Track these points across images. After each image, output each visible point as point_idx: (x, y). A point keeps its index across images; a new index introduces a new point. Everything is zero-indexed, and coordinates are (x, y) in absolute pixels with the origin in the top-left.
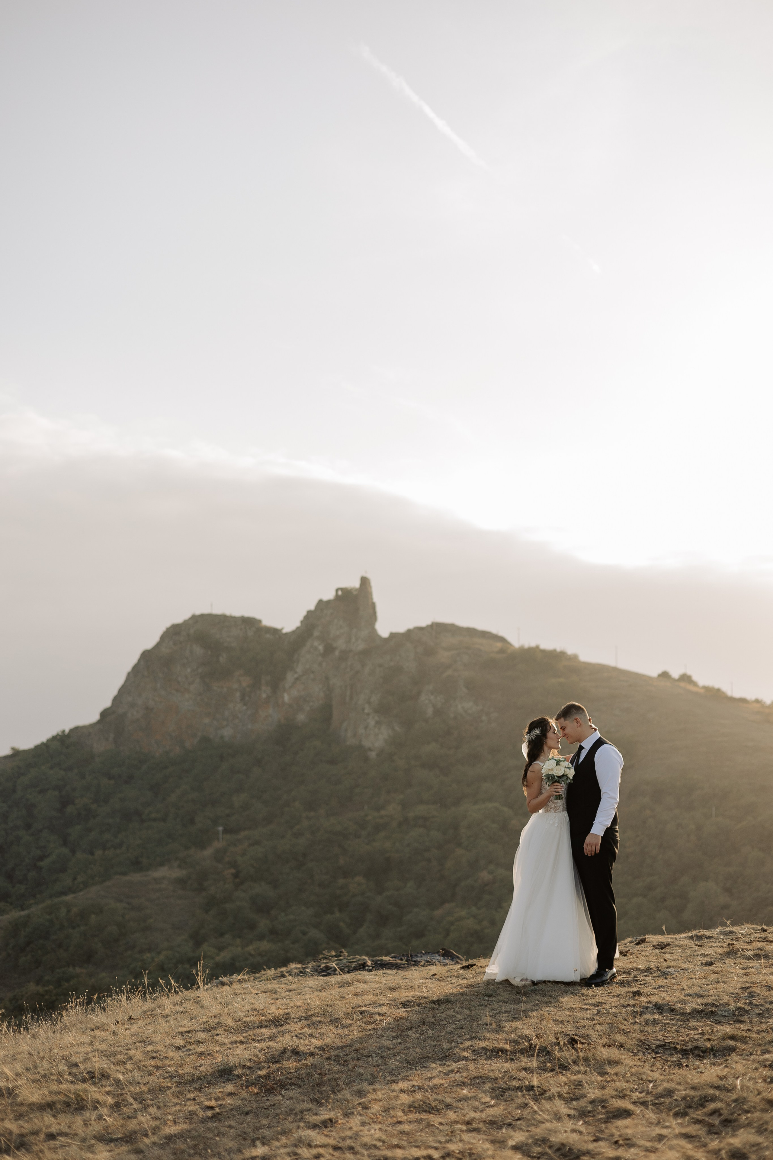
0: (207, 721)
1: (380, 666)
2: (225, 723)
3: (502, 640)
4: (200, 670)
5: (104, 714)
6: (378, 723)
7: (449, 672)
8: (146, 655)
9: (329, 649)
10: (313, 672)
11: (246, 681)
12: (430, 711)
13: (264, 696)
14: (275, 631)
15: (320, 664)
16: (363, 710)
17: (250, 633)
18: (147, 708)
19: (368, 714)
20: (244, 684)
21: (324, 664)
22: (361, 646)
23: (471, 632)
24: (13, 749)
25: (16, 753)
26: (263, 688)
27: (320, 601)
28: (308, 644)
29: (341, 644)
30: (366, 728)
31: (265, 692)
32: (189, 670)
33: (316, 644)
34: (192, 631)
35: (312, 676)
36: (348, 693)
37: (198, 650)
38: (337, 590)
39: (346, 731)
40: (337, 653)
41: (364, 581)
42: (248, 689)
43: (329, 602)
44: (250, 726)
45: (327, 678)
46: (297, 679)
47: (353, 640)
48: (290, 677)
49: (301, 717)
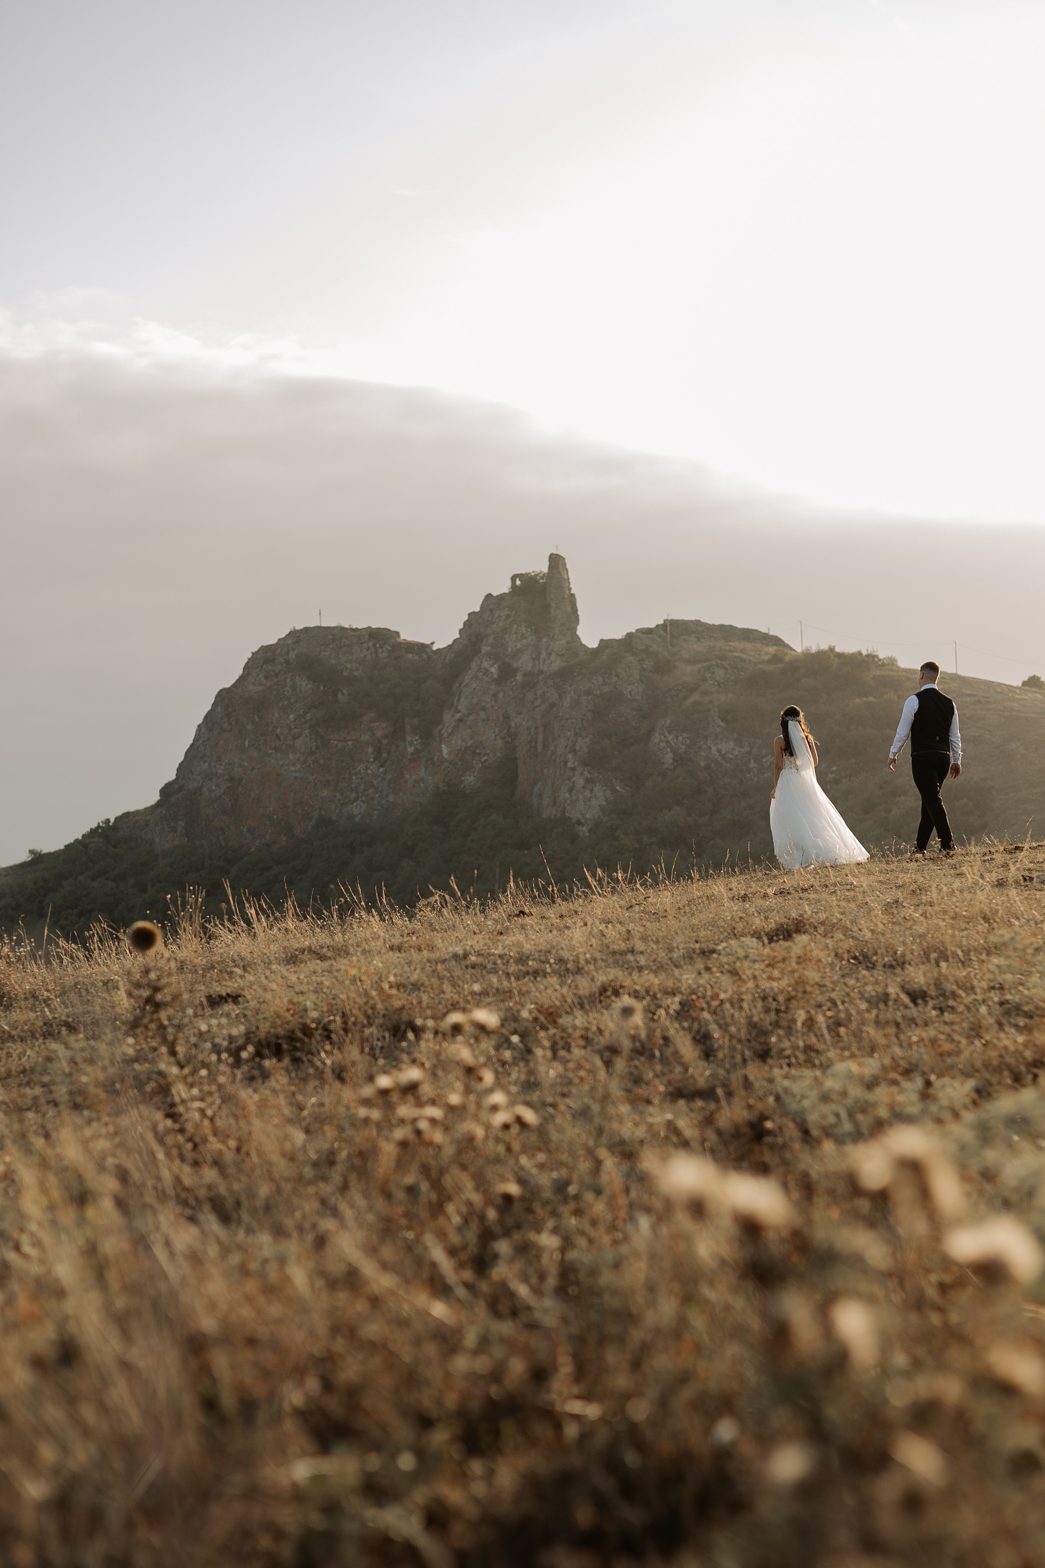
0: (325, 793)
1: (588, 693)
2: (353, 795)
3: (777, 641)
4: (308, 716)
5: (167, 791)
6: (588, 781)
7: (695, 697)
8: (223, 696)
9: (507, 672)
10: (484, 709)
11: (381, 729)
12: (668, 758)
13: (411, 750)
14: (421, 648)
15: (495, 696)
16: (566, 763)
17: (383, 654)
18: (231, 779)
19: (573, 769)
20: (379, 734)
21: (501, 695)
22: (557, 664)
23: (727, 632)
24: (32, 852)
25: (38, 859)
26: (409, 738)
27: (489, 596)
28: (474, 666)
29: (524, 663)
30: (571, 790)
31: (411, 744)
32: (292, 717)
33: (486, 664)
34: (292, 655)
35: (483, 715)
36: (540, 738)
37: (305, 685)
38: (514, 578)
39: (540, 796)
40: (519, 677)
41: (556, 561)
42: (385, 741)
43: (502, 597)
44: (391, 798)
45: (507, 717)
46: (460, 721)
47: (544, 655)
48: (449, 718)
49: (470, 779)
